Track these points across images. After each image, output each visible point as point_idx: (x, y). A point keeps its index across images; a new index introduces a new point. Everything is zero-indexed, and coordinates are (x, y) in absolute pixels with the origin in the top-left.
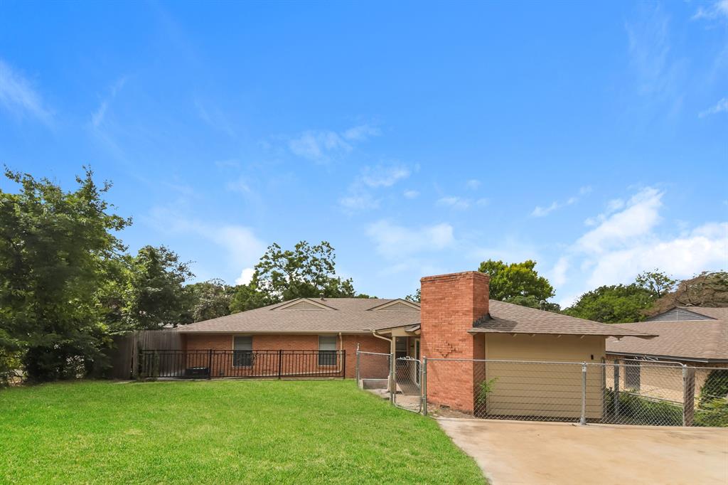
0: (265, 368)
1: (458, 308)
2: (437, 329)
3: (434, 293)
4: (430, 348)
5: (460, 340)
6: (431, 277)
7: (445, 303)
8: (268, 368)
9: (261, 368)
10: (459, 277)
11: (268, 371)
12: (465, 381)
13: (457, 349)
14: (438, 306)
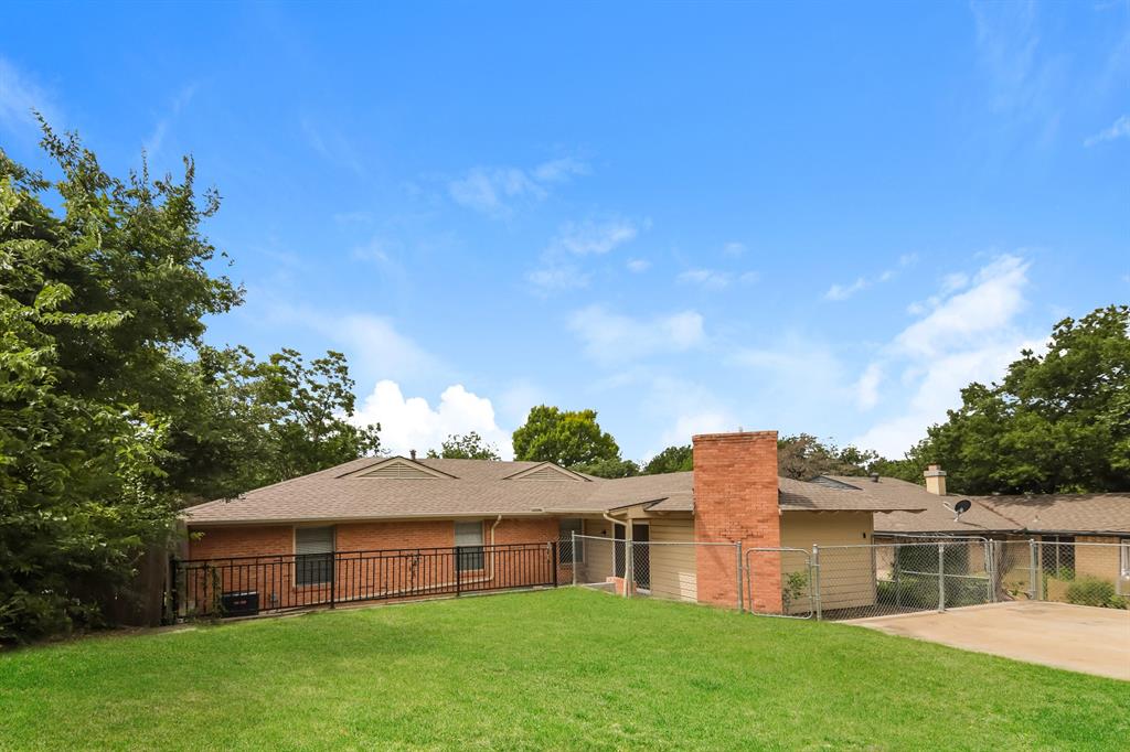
0: (364, 584)
1: (753, 478)
2: (721, 507)
3: (715, 457)
4: (711, 533)
5: (759, 521)
6: (711, 436)
7: (734, 471)
8: (370, 583)
9: (357, 585)
10: (755, 438)
11: (370, 589)
12: (769, 575)
13: (755, 534)
14: (724, 476)
